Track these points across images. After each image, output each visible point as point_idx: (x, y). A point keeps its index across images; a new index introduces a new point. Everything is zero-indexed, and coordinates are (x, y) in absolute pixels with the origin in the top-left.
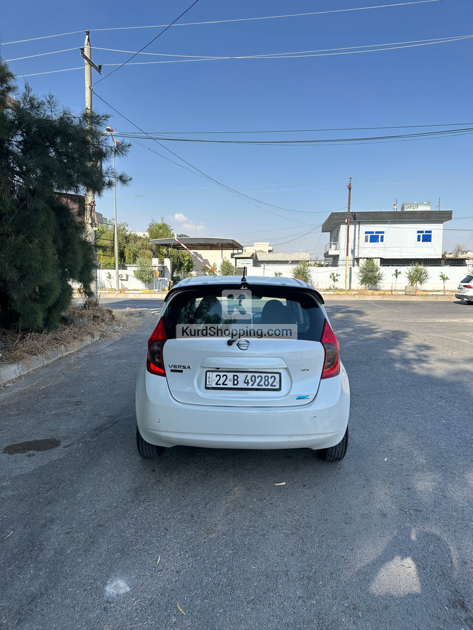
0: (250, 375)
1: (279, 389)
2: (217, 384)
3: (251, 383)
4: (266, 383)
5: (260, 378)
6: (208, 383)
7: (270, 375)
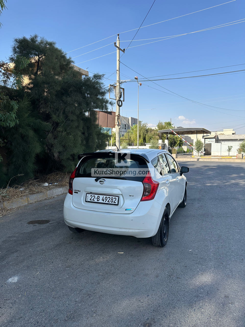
0: (105, 196)
1: (117, 205)
2: (90, 200)
3: (105, 200)
4: (112, 201)
5: (109, 198)
6: (87, 199)
7: (114, 197)
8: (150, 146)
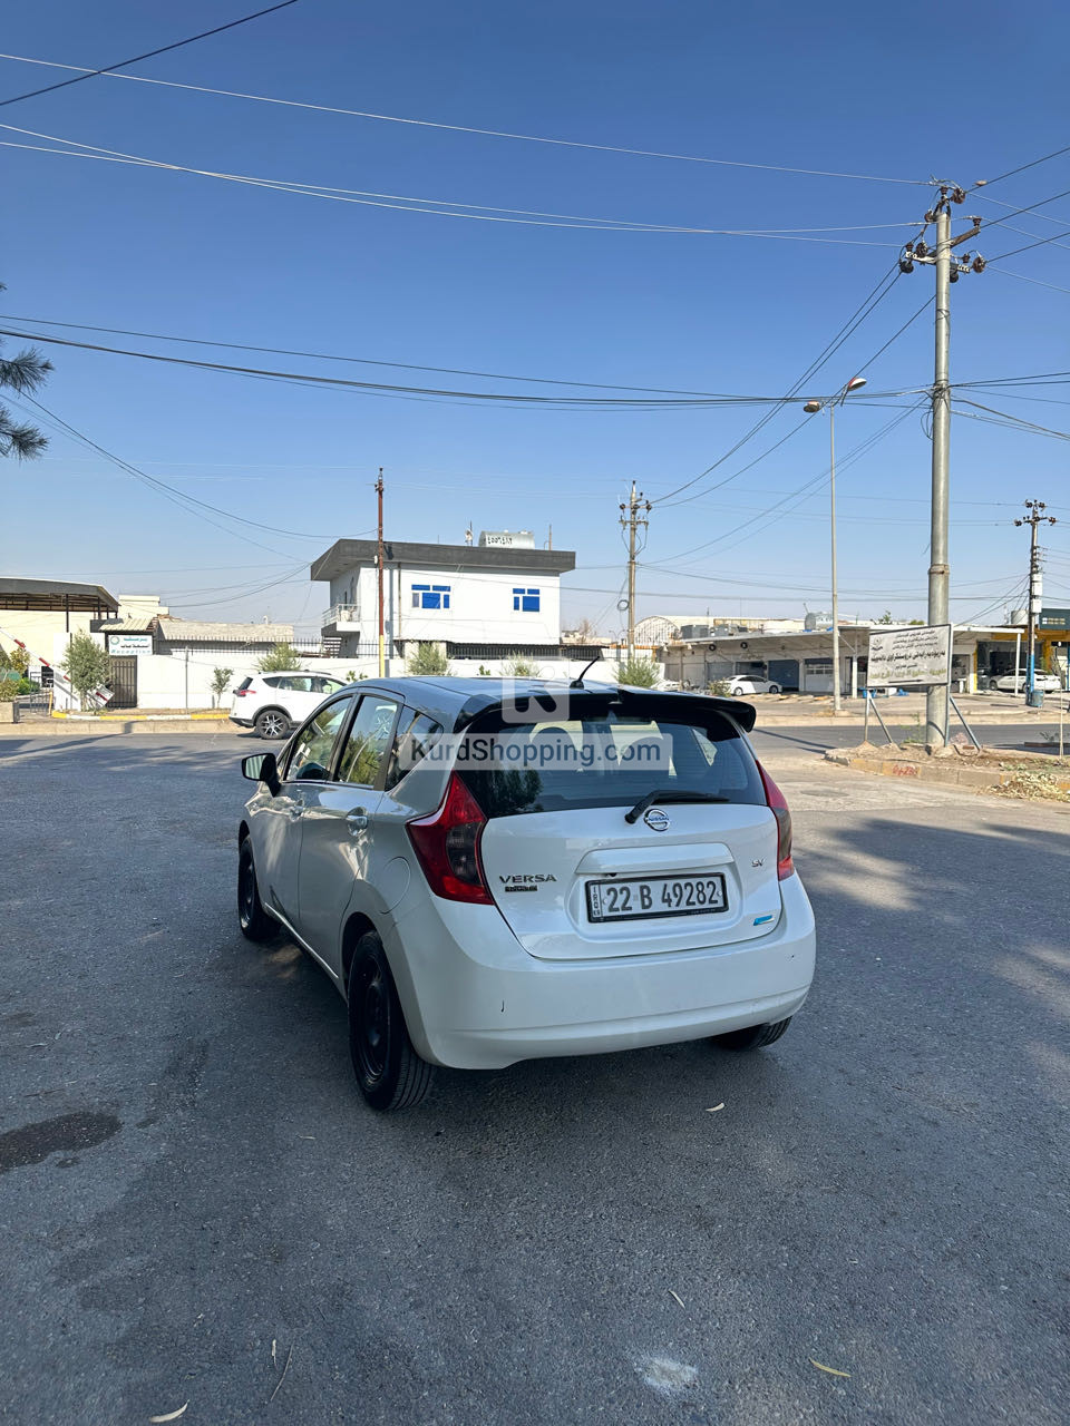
0: (671, 883)
1: (725, 908)
3: (675, 900)
4: (701, 899)
5: (689, 888)
6: (593, 908)
7: (705, 881)
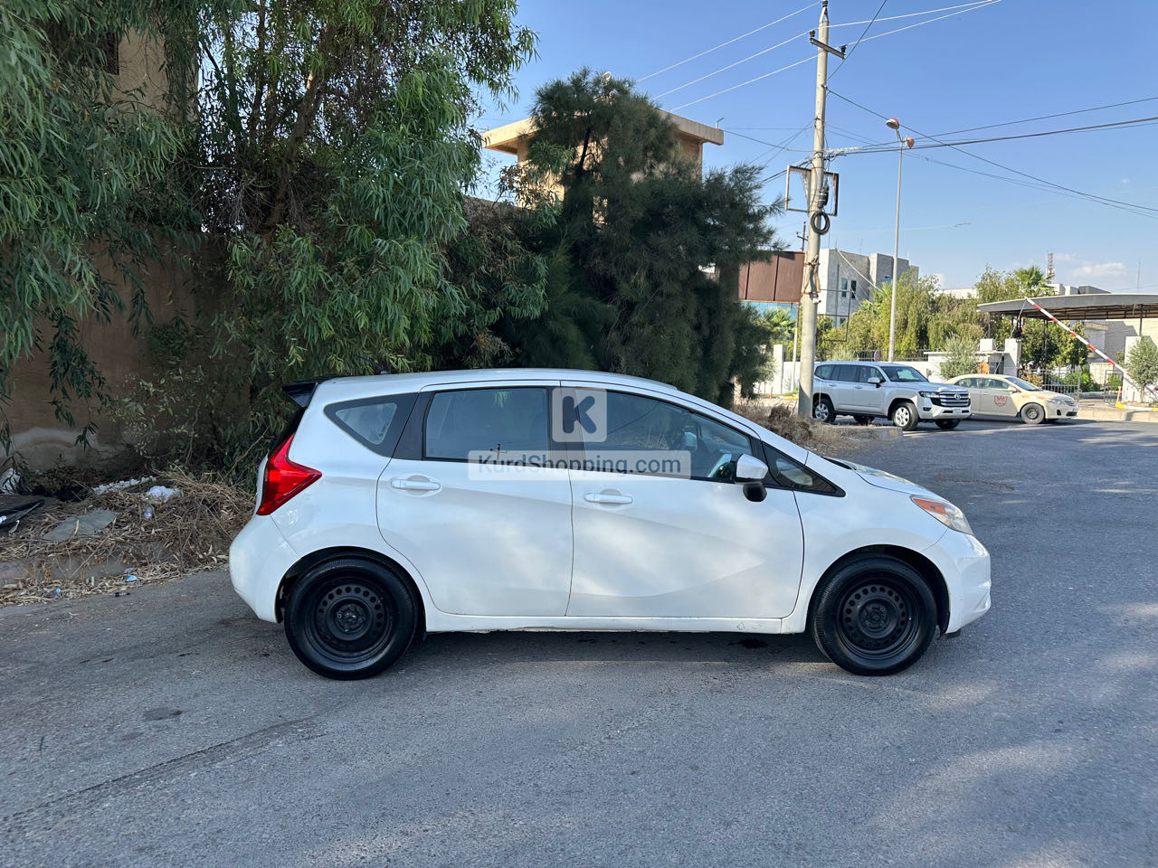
8: (944, 360)
